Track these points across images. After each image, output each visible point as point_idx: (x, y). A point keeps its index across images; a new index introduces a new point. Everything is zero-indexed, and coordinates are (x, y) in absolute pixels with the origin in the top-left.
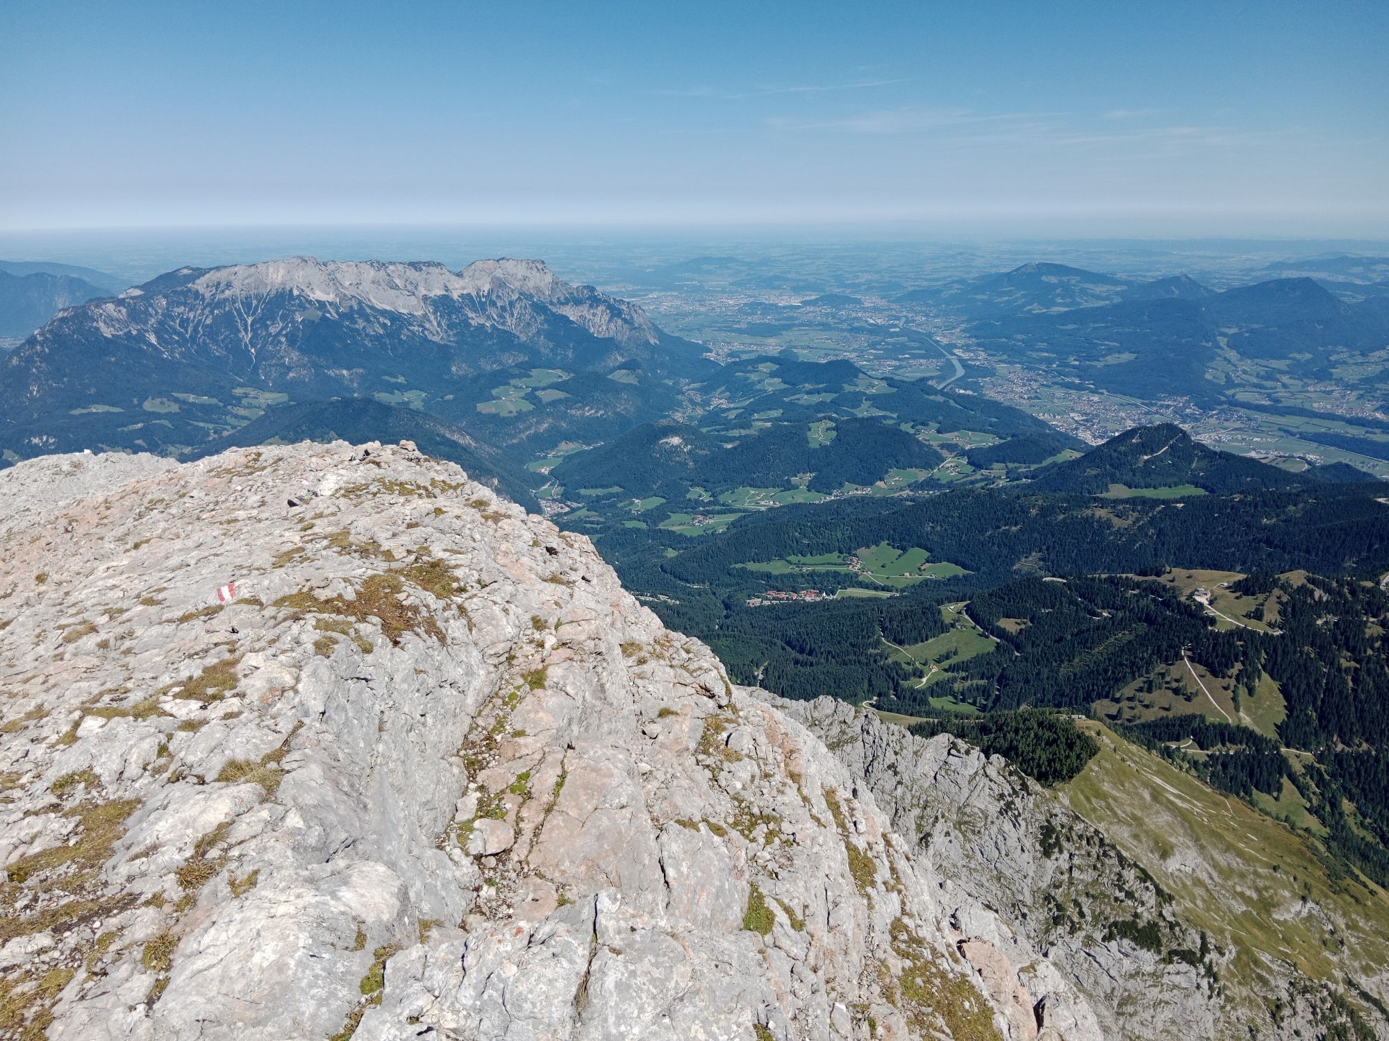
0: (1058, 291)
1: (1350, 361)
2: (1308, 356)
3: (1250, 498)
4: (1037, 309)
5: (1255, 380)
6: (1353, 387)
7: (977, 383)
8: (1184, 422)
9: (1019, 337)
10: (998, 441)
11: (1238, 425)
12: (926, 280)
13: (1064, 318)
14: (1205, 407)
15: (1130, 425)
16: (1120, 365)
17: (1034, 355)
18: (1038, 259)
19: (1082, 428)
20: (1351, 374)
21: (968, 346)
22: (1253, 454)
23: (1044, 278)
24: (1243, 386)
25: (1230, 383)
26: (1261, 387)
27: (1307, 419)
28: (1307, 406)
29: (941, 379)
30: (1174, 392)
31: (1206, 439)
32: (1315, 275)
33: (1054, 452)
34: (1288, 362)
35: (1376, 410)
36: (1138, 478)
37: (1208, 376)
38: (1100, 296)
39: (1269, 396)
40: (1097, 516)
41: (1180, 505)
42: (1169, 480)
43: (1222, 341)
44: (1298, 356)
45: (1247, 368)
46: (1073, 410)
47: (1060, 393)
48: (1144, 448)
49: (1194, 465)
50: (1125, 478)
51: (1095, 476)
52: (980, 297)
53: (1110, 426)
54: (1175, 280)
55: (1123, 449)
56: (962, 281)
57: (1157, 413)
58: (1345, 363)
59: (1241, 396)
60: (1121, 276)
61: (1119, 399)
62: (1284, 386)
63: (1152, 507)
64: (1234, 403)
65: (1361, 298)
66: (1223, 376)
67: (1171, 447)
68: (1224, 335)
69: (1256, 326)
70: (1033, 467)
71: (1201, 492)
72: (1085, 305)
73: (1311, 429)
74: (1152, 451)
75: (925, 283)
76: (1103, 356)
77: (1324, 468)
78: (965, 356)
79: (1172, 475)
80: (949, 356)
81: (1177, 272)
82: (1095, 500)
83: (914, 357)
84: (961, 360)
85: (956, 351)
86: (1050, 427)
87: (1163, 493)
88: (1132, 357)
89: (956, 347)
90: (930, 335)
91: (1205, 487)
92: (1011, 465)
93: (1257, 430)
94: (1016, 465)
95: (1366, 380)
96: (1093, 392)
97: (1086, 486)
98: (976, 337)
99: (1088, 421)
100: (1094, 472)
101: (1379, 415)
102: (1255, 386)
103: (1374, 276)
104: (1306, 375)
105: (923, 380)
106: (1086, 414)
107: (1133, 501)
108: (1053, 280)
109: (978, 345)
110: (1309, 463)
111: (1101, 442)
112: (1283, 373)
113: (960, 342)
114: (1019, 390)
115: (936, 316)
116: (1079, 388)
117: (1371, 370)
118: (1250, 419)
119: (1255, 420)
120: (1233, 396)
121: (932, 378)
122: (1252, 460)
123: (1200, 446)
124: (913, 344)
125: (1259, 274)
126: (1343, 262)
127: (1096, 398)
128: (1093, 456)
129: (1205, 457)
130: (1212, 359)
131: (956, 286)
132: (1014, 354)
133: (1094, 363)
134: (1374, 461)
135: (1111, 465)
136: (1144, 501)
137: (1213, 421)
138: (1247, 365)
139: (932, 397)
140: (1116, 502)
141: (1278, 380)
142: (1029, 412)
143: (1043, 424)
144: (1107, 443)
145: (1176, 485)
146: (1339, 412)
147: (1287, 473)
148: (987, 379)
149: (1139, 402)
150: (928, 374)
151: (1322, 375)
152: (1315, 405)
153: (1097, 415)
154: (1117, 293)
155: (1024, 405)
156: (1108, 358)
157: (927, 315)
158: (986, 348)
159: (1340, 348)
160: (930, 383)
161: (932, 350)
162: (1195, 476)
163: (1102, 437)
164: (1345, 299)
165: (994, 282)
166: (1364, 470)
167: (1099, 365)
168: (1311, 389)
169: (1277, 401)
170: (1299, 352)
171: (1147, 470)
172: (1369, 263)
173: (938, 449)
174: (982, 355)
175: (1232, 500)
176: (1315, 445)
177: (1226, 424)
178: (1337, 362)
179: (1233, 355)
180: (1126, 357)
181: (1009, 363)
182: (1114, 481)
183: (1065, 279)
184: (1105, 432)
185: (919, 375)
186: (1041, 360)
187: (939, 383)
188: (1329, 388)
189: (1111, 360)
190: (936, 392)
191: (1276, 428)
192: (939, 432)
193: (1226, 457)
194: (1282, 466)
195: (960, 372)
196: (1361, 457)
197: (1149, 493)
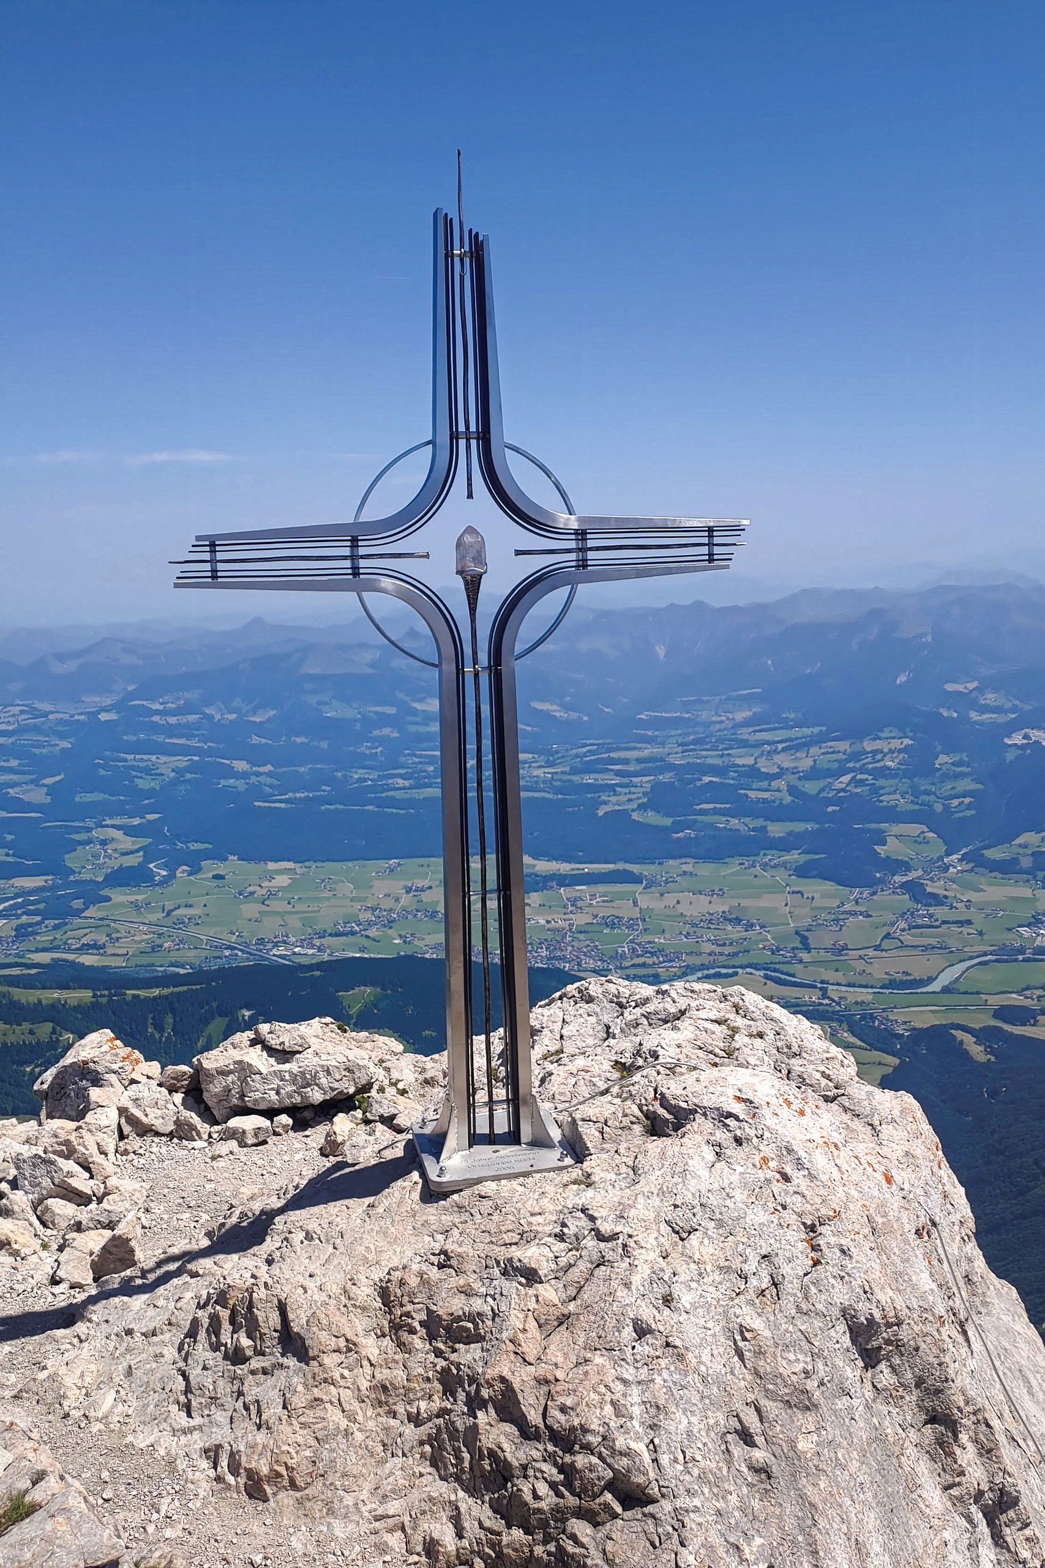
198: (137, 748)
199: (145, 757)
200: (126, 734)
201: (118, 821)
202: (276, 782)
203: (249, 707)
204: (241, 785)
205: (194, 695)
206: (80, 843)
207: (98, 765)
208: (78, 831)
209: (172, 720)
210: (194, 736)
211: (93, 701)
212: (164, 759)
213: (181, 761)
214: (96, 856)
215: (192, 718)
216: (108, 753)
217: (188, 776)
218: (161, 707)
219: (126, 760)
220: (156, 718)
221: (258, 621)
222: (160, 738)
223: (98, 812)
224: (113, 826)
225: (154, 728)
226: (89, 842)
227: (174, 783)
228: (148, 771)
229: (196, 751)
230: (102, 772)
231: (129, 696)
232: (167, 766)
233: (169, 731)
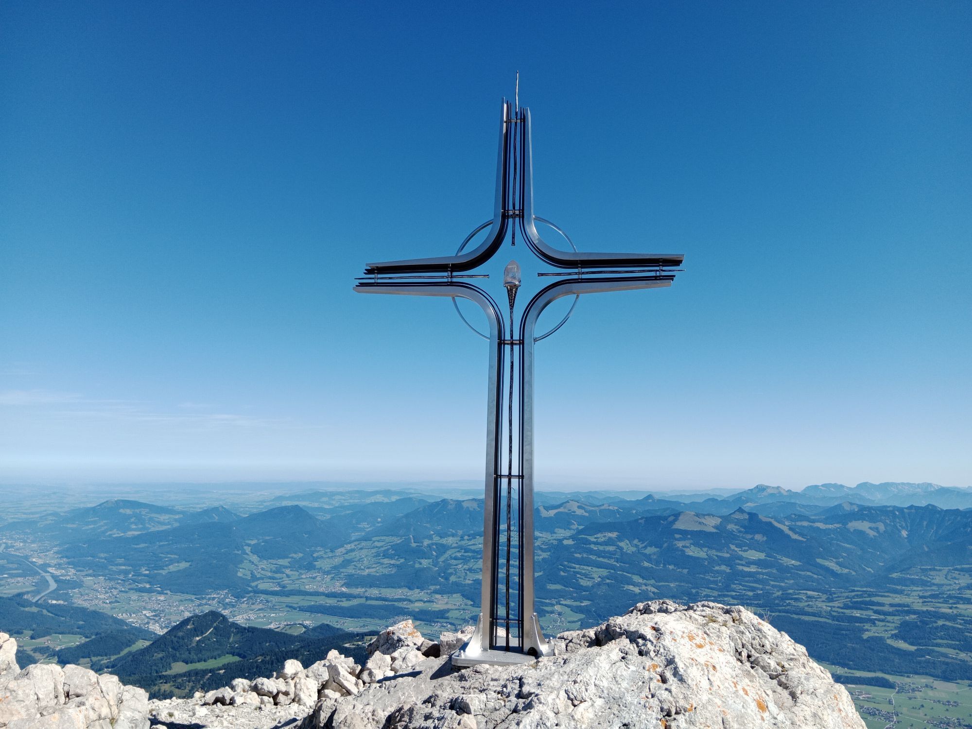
0: (132, 520)
1: (325, 556)
2: (301, 555)
3: (268, 658)
4: (116, 534)
5: (270, 574)
6: (328, 573)
7: (67, 594)
8: (225, 609)
9: (102, 555)
10: (84, 640)
11: (261, 606)
12: (25, 513)
13: (137, 539)
14: (238, 597)
15: (187, 615)
16: (179, 571)
17: (114, 568)
18: (117, 497)
19: (152, 622)
20: (325, 564)
21: (60, 564)
22: (272, 626)
23: (121, 511)
24: (263, 579)
25: (254, 578)
26: (274, 578)
27: (302, 597)
28: (302, 588)
29: (38, 592)
30: (217, 588)
31: (240, 620)
32: (302, 504)
33: (129, 643)
34: (289, 560)
35: (342, 586)
36: (193, 656)
37: (240, 574)
38: (164, 523)
39: (279, 584)
40: (162, 691)
41: (222, 672)
42: (216, 653)
43: (248, 549)
44: (295, 556)
45: (264, 566)
46: (145, 609)
47: (134, 596)
48: (197, 631)
49: (231, 640)
50: (185, 655)
51: (161, 659)
52: (69, 526)
53: (173, 618)
54: (215, 509)
55: (180, 634)
56: (55, 514)
57: (206, 604)
58: (322, 557)
59: (262, 586)
60: (179, 508)
61: (179, 597)
62: (288, 576)
63: (203, 677)
64: (257, 592)
65: (328, 516)
66: (249, 573)
67: (215, 628)
68: (249, 545)
69: (267, 538)
70: (113, 658)
71: (237, 659)
72: (153, 529)
73: (306, 604)
74: (202, 633)
75: (24, 516)
76: (167, 566)
77: (314, 629)
78: (58, 573)
79: (217, 649)
80: (44, 574)
81: (216, 504)
82: (161, 677)
83: (12, 576)
84: (54, 577)
85: (50, 569)
86: (127, 624)
87: (211, 664)
88: (187, 565)
89: (50, 566)
90: (27, 557)
91: (239, 655)
92: (94, 659)
93: (273, 609)
94: (100, 658)
95: (335, 568)
96: (160, 593)
97: (154, 668)
98: (67, 557)
99: (157, 615)
100: (160, 655)
101: (344, 589)
102: (270, 578)
103: (334, 502)
104: (300, 568)
105: (20, 595)
106: (155, 611)
107: (188, 674)
108: (128, 512)
109: (69, 563)
110: (305, 627)
111: (165, 631)
112: (286, 567)
113: (54, 562)
114: (102, 596)
115: (33, 542)
116: (149, 591)
117: (337, 561)
118: (268, 602)
119: (271, 601)
120: (257, 586)
121: (28, 593)
122: (270, 630)
123: (234, 625)
124: (11, 566)
125: (268, 504)
126: (317, 495)
127: (162, 598)
128: (159, 643)
129: (238, 632)
130: (241, 562)
131: (50, 518)
132: (97, 569)
133: (161, 571)
134: (342, 620)
135: (173, 648)
136: (197, 673)
137: (244, 606)
138: (264, 564)
139: (26, 609)
140: (176, 676)
141: (283, 573)
142: (110, 614)
143: (122, 622)
144: (170, 631)
145: (220, 656)
146: (321, 590)
147: (291, 636)
148: (76, 590)
149: (193, 597)
150: (25, 590)
151: (310, 567)
152: (307, 587)
153: (163, 611)
154: (176, 520)
155: (106, 608)
156: (171, 567)
157: (25, 542)
158: (75, 565)
159: (319, 548)
160: (25, 597)
161: (27, 569)
162: (232, 648)
163: (166, 627)
164: (319, 518)
165: (83, 514)
166: (338, 627)
167: (164, 572)
168: (303, 576)
169: (284, 587)
170: (295, 553)
171: (199, 648)
172: (332, 495)
173: (31, 653)
174: (72, 571)
175: (256, 662)
176: (308, 614)
177: (253, 607)
178: (318, 557)
179: (255, 558)
180: (183, 565)
181: (94, 576)
182: (175, 661)
183: (138, 511)
184: (170, 623)
185: (16, 591)
186: (120, 572)
187: (34, 596)
188: (315, 575)
189: (172, 568)
190: (30, 604)
191: (284, 605)
192: (32, 638)
193: (252, 630)
194: (289, 632)
195: (53, 586)
196: (336, 618)
197: (200, 666)
198: (579, 562)
199: (585, 567)
200: (576, 553)
201: (568, 602)
202: (656, 591)
203: (643, 545)
204: (637, 590)
205: (614, 535)
206: (548, 612)
207: (561, 570)
208: (547, 605)
209: (601, 548)
210: (612, 558)
211: (561, 533)
212: (595, 569)
213: (604, 572)
214: (555, 621)
215: (611, 548)
216: (566, 563)
217: (608, 581)
218: (595, 540)
219: (575, 568)
220: (592, 546)
221: (650, 497)
222: (593, 557)
223: (559, 595)
224: (565, 605)
225: (591, 552)
226: (552, 612)
227: (599, 584)
228: (586, 575)
229: (612, 567)
230: (562, 573)
231: (580, 532)
232: (597, 574)
233: (599, 554)
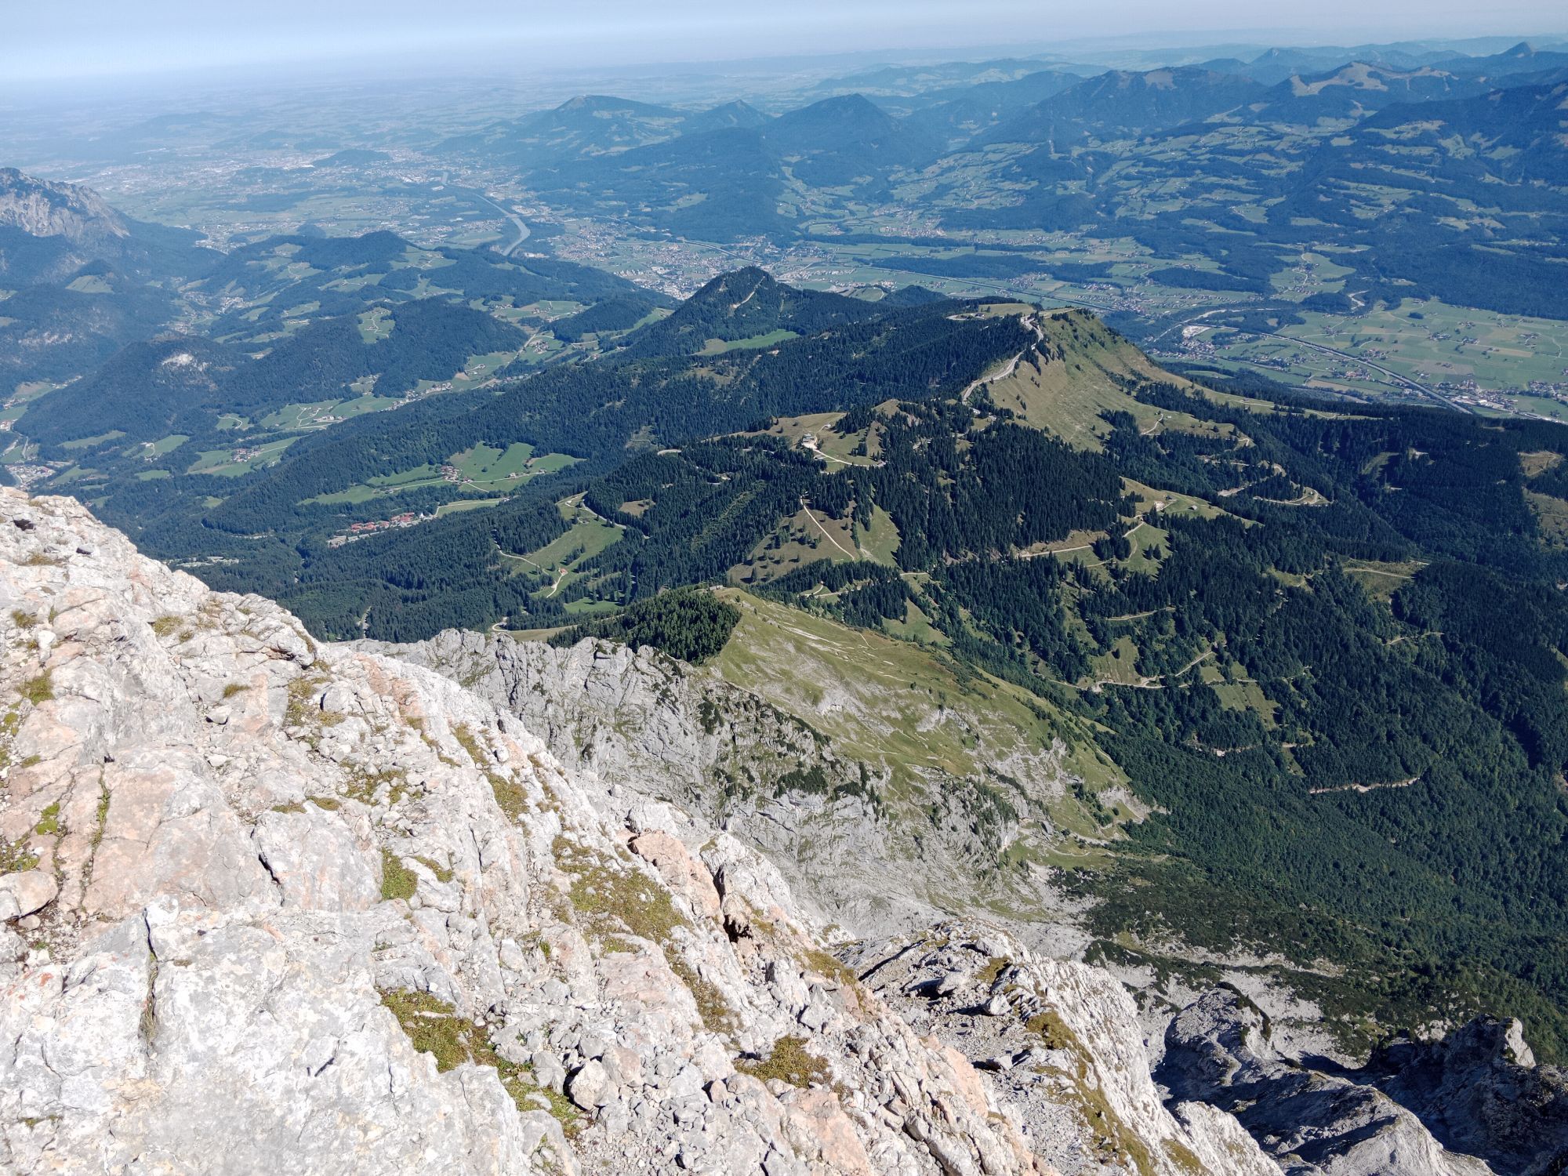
0: (614, 128)
1: (907, 179)
2: (869, 179)
3: (837, 335)
4: (596, 151)
5: (824, 210)
6: (914, 207)
7: (545, 243)
8: (765, 263)
9: (582, 185)
10: (582, 308)
11: (816, 259)
12: (463, 124)
13: (627, 158)
14: (782, 245)
15: (714, 273)
16: (692, 207)
17: (602, 204)
18: (586, 92)
19: (667, 283)
20: (908, 193)
21: (527, 200)
22: (834, 289)
23: (595, 114)
24: (814, 217)
25: (802, 217)
26: (831, 217)
27: (876, 246)
28: (875, 231)
29: (506, 242)
30: (751, 232)
31: (788, 278)
32: (865, 91)
33: (643, 312)
34: (852, 187)
35: (936, 228)
36: (732, 329)
37: (780, 211)
38: (659, 132)
39: (839, 225)
40: (699, 377)
41: (775, 352)
42: (762, 327)
43: (788, 171)
44: (860, 180)
45: (815, 198)
46: (654, 263)
47: (637, 245)
48: (733, 295)
49: (782, 308)
50: (722, 330)
51: (691, 334)
52: (529, 141)
53: (695, 276)
54: (731, 106)
55: (711, 300)
56: (504, 123)
57: (738, 256)
58: (903, 182)
59: (815, 229)
60: (677, 106)
61: (696, 246)
62: (852, 213)
63: (751, 358)
64: (809, 238)
65: (909, 112)
66: (793, 208)
67: (758, 292)
68: (788, 164)
69: (816, 152)
70: (626, 332)
71: (793, 335)
72: (644, 143)
73: (882, 255)
74: (741, 299)
75: (462, 128)
76: (674, 199)
77: (899, 293)
78: (527, 213)
79: (764, 321)
80: (509, 215)
81: (731, 98)
82: (694, 359)
83: (468, 219)
84: (523, 218)
85: (515, 208)
86: (634, 286)
87: (758, 342)
88: (703, 197)
89: (515, 203)
90: (481, 191)
91: (796, 330)
92: (602, 334)
93: (834, 263)
94: (607, 332)
95: (924, 198)
96: (672, 240)
97: (682, 346)
98: (535, 189)
99: (672, 273)
100: (688, 329)
101: (940, 233)
102: (825, 216)
103: (917, 86)
104: (870, 199)
105: (484, 246)
106: (669, 266)
107: (730, 355)
108: (606, 115)
109: (539, 198)
110: (885, 290)
111: (690, 295)
112: (849, 199)
113: (518, 197)
114: (593, 246)
115: (484, 168)
116: (656, 238)
117: (928, 187)
118: (826, 253)
119: (831, 252)
120: (807, 229)
121: (494, 243)
122: (833, 294)
123: (784, 287)
124: (463, 204)
125: (810, 94)
126: (888, 74)
127: (675, 247)
128: (683, 311)
129: (790, 298)
130: (780, 192)
131: (499, 129)
132: (580, 206)
133: (667, 208)
134: (939, 280)
135: (704, 319)
136: (741, 354)
137: (792, 259)
138: (814, 194)
139: (499, 266)
140: (715, 358)
141: (844, 208)
142: (608, 270)
143: (626, 283)
144: (696, 296)
145: (768, 331)
146: (904, 234)
147: (867, 303)
148: (557, 238)
149: (718, 246)
150: (489, 239)
151: (885, 198)
152: (883, 230)
153: (679, 266)
154: (675, 126)
155: (601, 263)
156: (680, 201)
157: (473, 168)
158: (549, 201)
159: (896, 167)
160: (493, 249)
161: (488, 211)
162: (785, 319)
163: (688, 290)
164: (894, 114)
165: (542, 122)
166: (934, 290)
167: (672, 209)
168: (876, 213)
169: (847, 230)
170: (860, 175)
171: (738, 320)
172: (911, 73)
173: (519, 326)
174: (546, 210)
175: (822, 339)
176: (887, 271)
177: (805, 260)
178: (896, 182)
179: (799, 185)
180: (698, 198)
181: (577, 216)
182: (709, 337)
183: (618, 113)
184: (691, 284)
185: (478, 241)
186: (612, 210)
187: (503, 248)
188: (893, 211)
189: (683, 202)
190: (503, 260)
191: (850, 258)
192: (515, 305)
193: (809, 294)
194: (862, 297)
195: (525, 233)
196: (929, 278)
197: (744, 344)
198: (1357, 177)
199: (1368, 187)
200: (1355, 161)
201: (1327, 248)
202: (1498, 225)
203: (1490, 144)
204: (1462, 225)
205: (1433, 126)
206: (1287, 265)
207: (1322, 192)
208: (1287, 252)
209: (1404, 151)
210: (1423, 169)
211: (1328, 125)
212: (1386, 189)
213: (1404, 194)
214: (1299, 279)
215: (1425, 151)
216: (1332, 180)
217: (1408, 210)
218: (1394, 136)
219: (1348, 188)
220: (1388, 148)
221: (1522, 47)
222: (1386, 168)
223: (1310, 236)
224: (1322, 253)
225: (1384, 158)
226: (1295, 265)
227: (1390, 216)
228: (1368, 201)
229: (1423, 186)
230: (1322, 198)
231: (1365, 122)
232: (1389, 197)
233: (1398, 162)
